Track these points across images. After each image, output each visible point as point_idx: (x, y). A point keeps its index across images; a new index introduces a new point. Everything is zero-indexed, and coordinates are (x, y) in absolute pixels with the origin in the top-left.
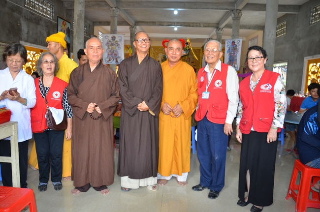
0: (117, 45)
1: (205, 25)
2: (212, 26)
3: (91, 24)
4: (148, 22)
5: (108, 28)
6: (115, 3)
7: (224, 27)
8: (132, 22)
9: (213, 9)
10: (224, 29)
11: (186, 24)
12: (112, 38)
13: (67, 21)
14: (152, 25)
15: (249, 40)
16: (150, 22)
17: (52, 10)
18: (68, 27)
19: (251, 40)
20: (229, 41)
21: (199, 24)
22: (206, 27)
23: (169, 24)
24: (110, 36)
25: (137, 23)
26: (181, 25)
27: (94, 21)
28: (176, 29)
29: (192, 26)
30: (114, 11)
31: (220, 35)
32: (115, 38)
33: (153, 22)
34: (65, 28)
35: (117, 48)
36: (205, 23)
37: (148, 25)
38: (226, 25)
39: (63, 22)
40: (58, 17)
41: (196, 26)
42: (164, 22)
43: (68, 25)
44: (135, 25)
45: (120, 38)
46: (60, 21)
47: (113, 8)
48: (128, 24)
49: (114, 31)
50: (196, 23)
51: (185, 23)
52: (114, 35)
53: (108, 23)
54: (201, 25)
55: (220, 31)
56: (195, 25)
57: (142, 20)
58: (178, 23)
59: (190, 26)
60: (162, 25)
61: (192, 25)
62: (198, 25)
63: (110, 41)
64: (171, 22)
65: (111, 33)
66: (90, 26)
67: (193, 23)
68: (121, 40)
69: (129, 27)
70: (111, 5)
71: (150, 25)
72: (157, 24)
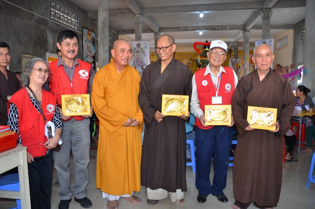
0: (143, 52)
1: (231, 27)
2: (238, 29)
3: (116, 33)
4: (172, 28)
5: (133, 36)
6: (139, 9)
7: (251, 28)
8: (156, 29)
9: (240, 9)
10: (251, 31)
11: (211, 28)
12: (137, 45)
13: (92, 31)
14: (176, 31)
15: (278, 41)
16: (174, 28)
17: (77, 20)
18: (93, 37)
19: (280, 40)
20: (259, 42)
21: (225, 26)
22: (232, 29)
23: (194, 28)
24: (135, 44)
25: (161, 29)
26: (206, 29)
27: (118, 30)
28: (201, 33)
29: (218, 30)
30: (138, 17)
31: (247, 36)
32: (140, 45)
33: (177, 28)
34: (90, 38)
35: (142, 55)
36: (231, 26)
37: (172, 31)
38: (253, 26)
39: (88, 32)
40: (83, 27)
41: (222, 29)
42: (188, 27)
43: (93, 35)
44: (159, 31)
45: (145, 45)
46: (85, 31)
47: (137, 15)
48: (152, 31)
49: (138, 38)
50: (222, 26)
51: (210, 26)
52: (139, 42)
53: (132, 31)
54: (227, 28)
55: (247, 32)
56: (220, 28)
57: (166, 27)
58: (202, 27)
59: (215, 30)
60: (187, 30)
61: (218, 28)
62: (224, 28)
63: (135, 48)
64: (195, 27)
65: (136, 40)
66: (114, 35)
67: (219, 26)
68: (146, 47)
69: (153, 34)
70: (135, 12)
71: (174, 31)
72: (181, 29)
